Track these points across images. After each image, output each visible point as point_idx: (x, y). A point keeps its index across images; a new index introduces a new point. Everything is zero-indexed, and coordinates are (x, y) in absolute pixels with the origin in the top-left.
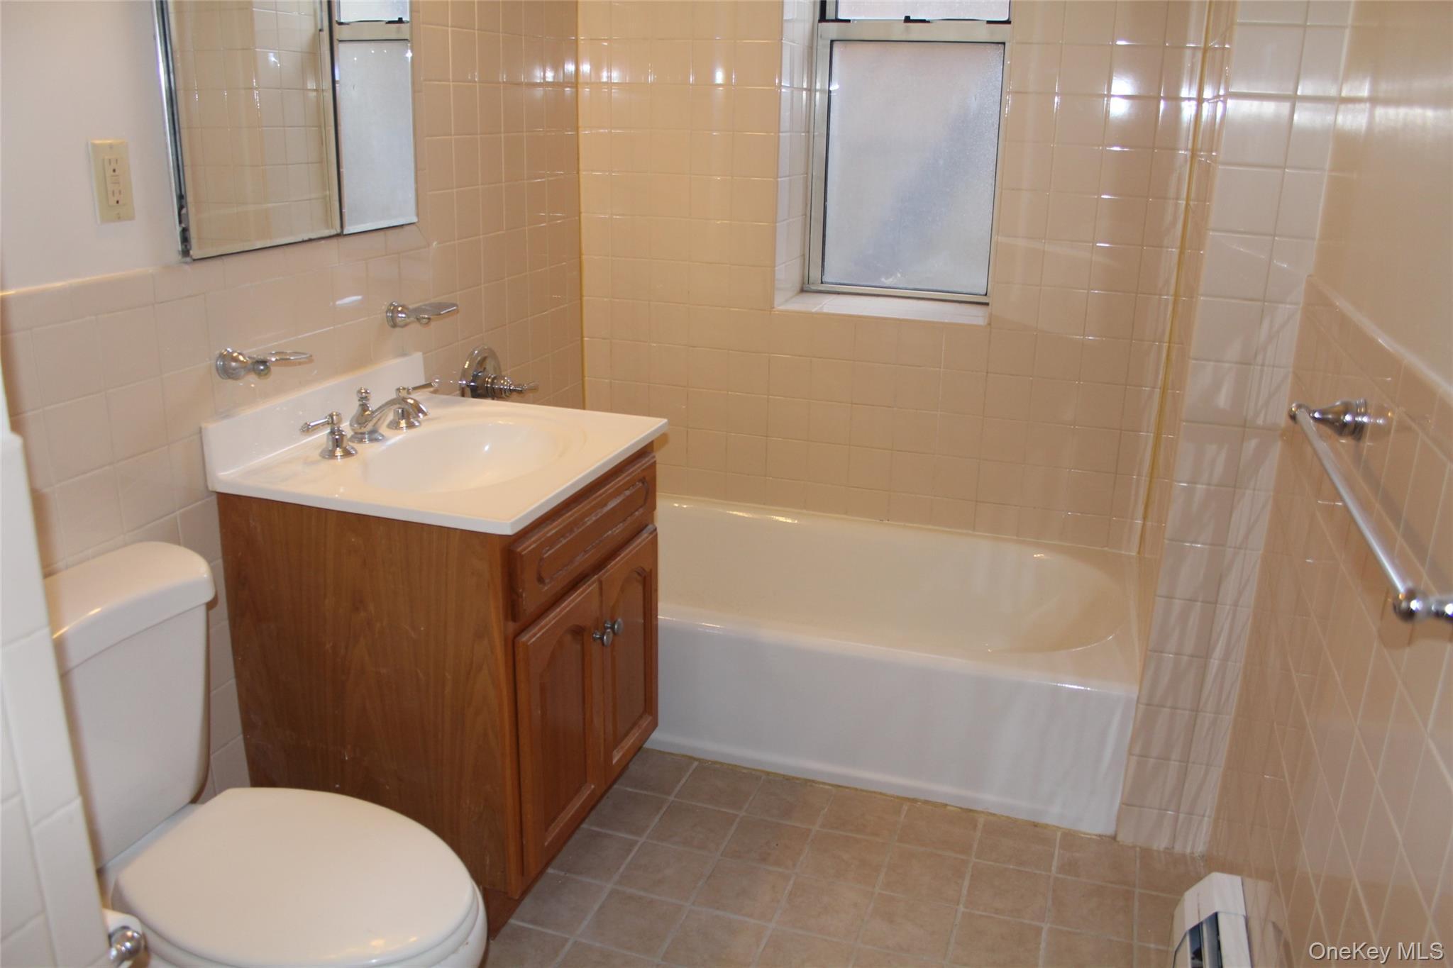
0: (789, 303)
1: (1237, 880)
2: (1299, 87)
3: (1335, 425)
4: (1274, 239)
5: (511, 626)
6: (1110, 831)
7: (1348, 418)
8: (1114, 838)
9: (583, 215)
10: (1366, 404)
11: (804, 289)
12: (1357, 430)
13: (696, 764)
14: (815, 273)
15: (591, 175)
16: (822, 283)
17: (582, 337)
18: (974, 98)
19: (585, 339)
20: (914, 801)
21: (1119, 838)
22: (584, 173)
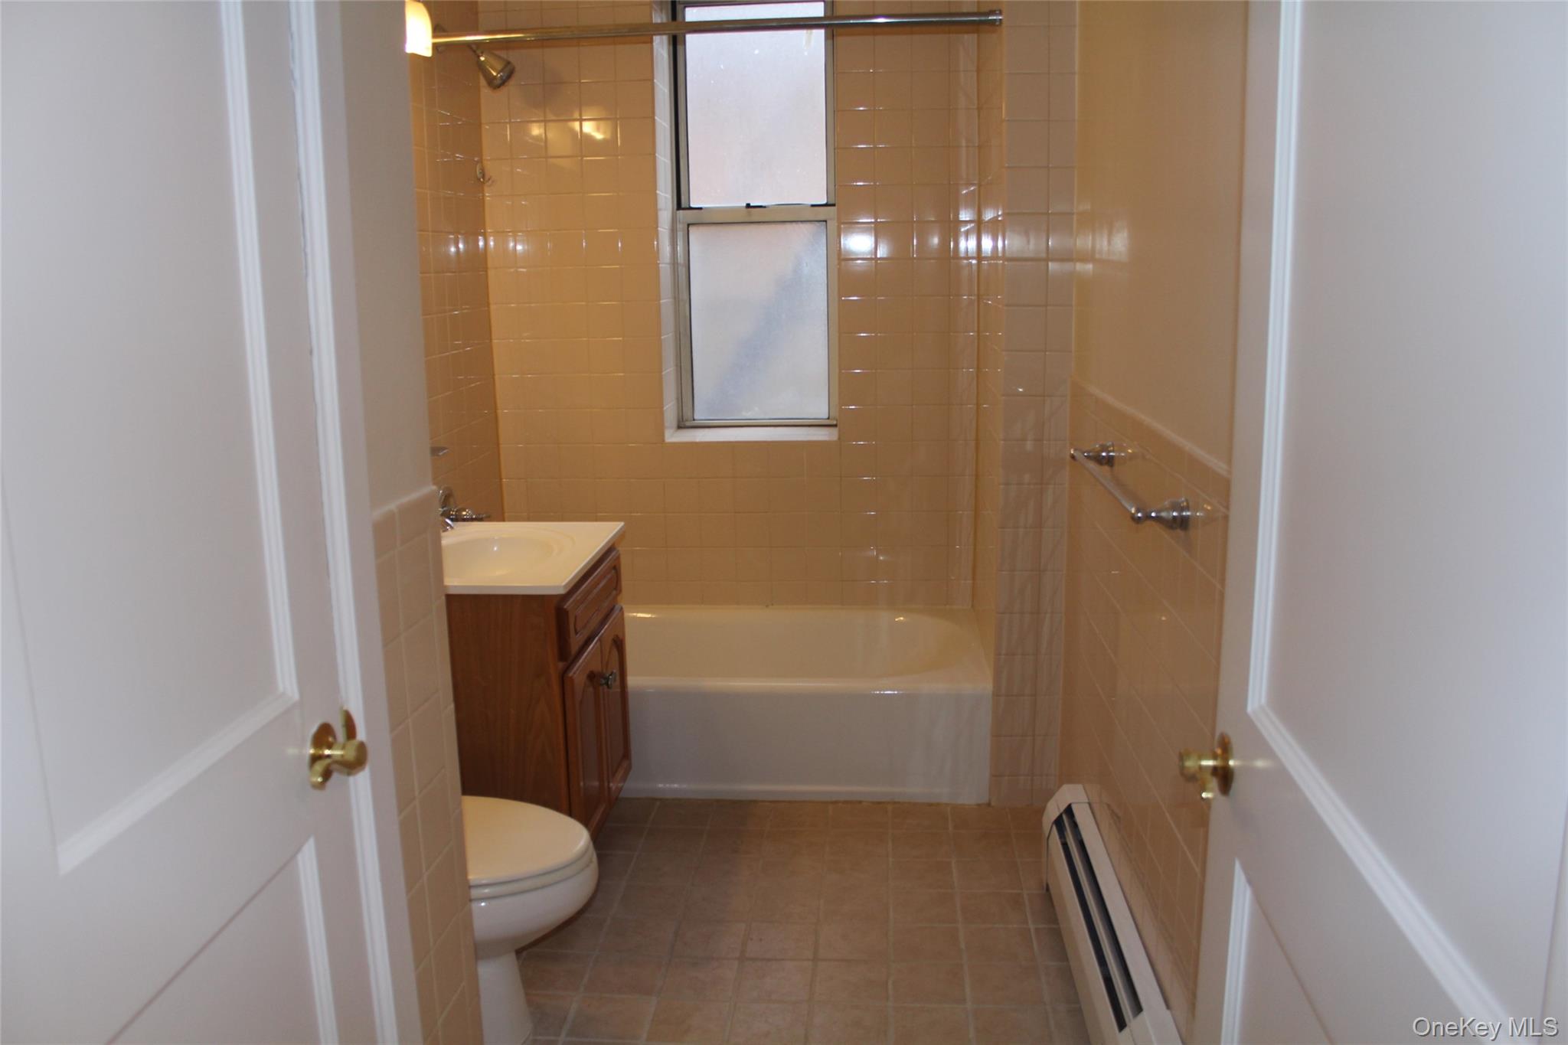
0: (673, 436)
1: (1080, 787)
2: (1050, 240)
3: (1099, 460)
4: (1045, 355)
5: (561, 665)
6: (985, 800)
7: (1104, 454)
8: (989, 804)
9: (497, 377)
10: (1113, 445)
11: (681, 426)
12: (1110, 461)
13: (658, 803)
14: (687, 413)
15: (499, 344)
16: (694, 420)
17: (501, 479)
18: (805, 265)
19: (504, 480)
20: (835, 803)
21: (993, 804)
22: (496, 341)
